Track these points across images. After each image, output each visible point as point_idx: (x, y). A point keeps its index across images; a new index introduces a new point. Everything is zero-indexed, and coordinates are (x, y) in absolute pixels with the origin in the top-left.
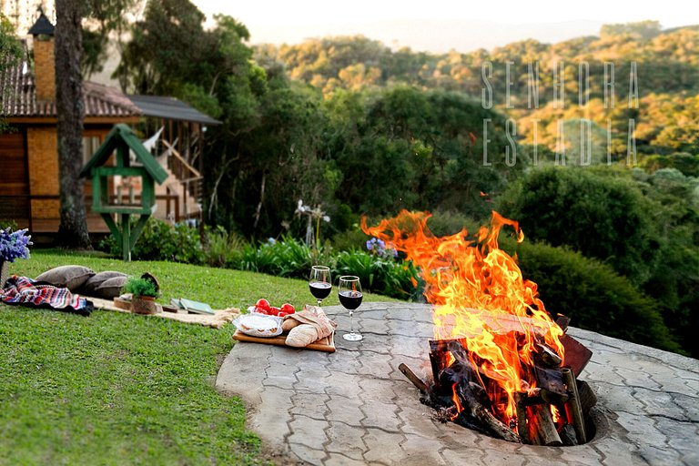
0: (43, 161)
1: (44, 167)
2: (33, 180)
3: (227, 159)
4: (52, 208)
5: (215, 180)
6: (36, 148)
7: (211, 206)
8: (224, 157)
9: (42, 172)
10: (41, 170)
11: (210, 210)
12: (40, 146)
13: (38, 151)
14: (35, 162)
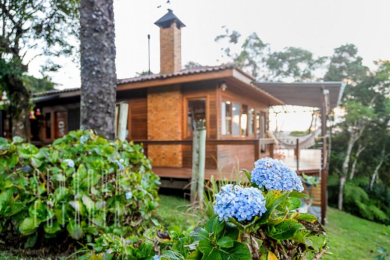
0: (158, 120)
1: (158, 125)
2: (150, 136)
3: (386, 154)
4: (163, 158)
5: (376, 166)
6: (153, 111)
7: (373, 182)
8: (383, 151)
9: (156, 129)
10: (156, 127)
11: (372, 185)
12: (156, 108)
13: (155, 113)
14: (152, 121)
